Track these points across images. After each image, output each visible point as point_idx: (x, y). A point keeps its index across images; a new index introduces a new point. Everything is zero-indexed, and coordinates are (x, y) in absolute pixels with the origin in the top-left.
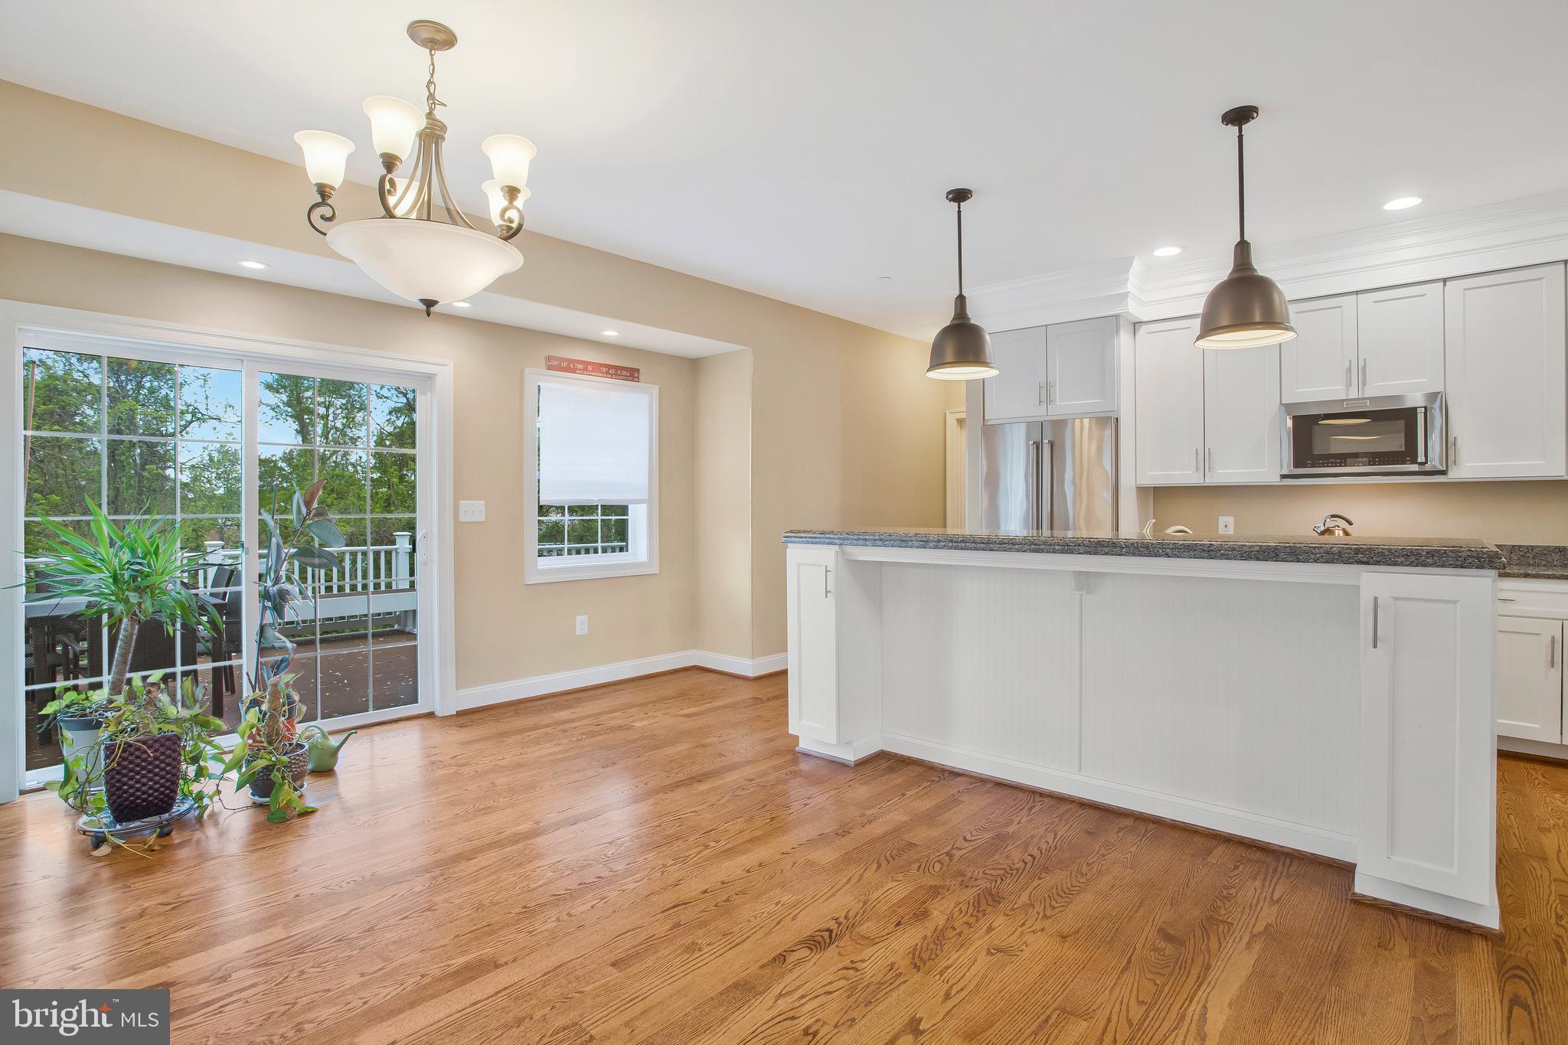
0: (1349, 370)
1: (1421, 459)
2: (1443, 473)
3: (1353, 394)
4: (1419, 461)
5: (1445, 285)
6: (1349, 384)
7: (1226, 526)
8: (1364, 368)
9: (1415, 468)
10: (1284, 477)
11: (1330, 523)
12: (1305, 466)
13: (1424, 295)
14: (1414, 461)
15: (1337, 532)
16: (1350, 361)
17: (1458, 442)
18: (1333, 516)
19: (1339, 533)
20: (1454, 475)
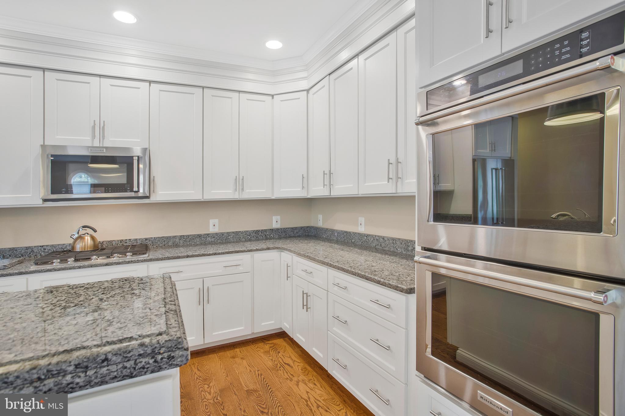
0: (94, 127)
1: (135, 189)
2: (148, 197)
3: (96, 144)
4: (134, 190)
5: (150, 85)
6: (94, 137)
8: (103, 127)
9: (132, 194)
10: (45, 200)
11: (82, 232)
12: (60, 193)
13: (139, 88)
14: (132, 190)
15: (86, 237)
16: (94, 121)
17: (156, 179)
18: (84, 227)
19: (88, 239)
20: (154, 198)
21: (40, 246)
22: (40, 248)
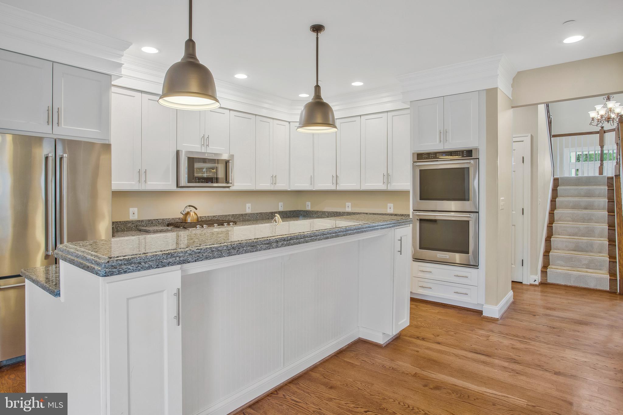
3: (204, 150)
4: (230, 182)
5: (230, 112)
7: (134, 214)
8: (208, 139)
10: (179, 187)
11: (188, 210)
12: (192, 182)
13: (224, 114)
15: (191, 213)
18: (189, 206)
19: (193, 214)
21: (156, 220)
22: (156, 221)
